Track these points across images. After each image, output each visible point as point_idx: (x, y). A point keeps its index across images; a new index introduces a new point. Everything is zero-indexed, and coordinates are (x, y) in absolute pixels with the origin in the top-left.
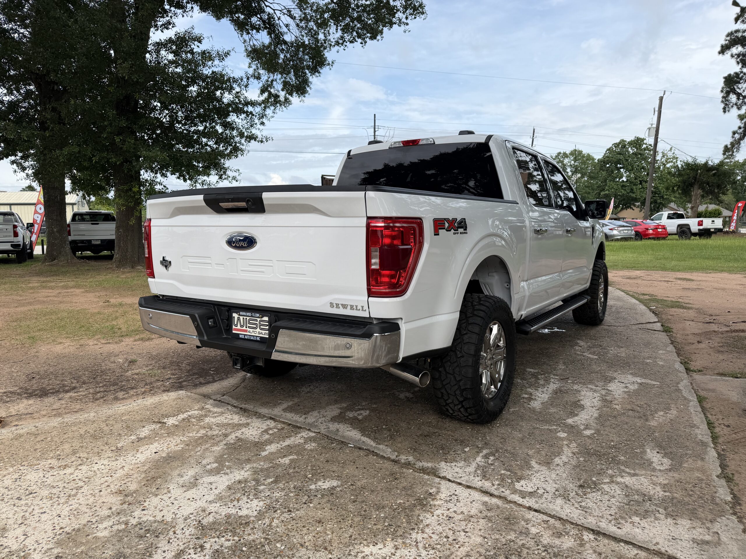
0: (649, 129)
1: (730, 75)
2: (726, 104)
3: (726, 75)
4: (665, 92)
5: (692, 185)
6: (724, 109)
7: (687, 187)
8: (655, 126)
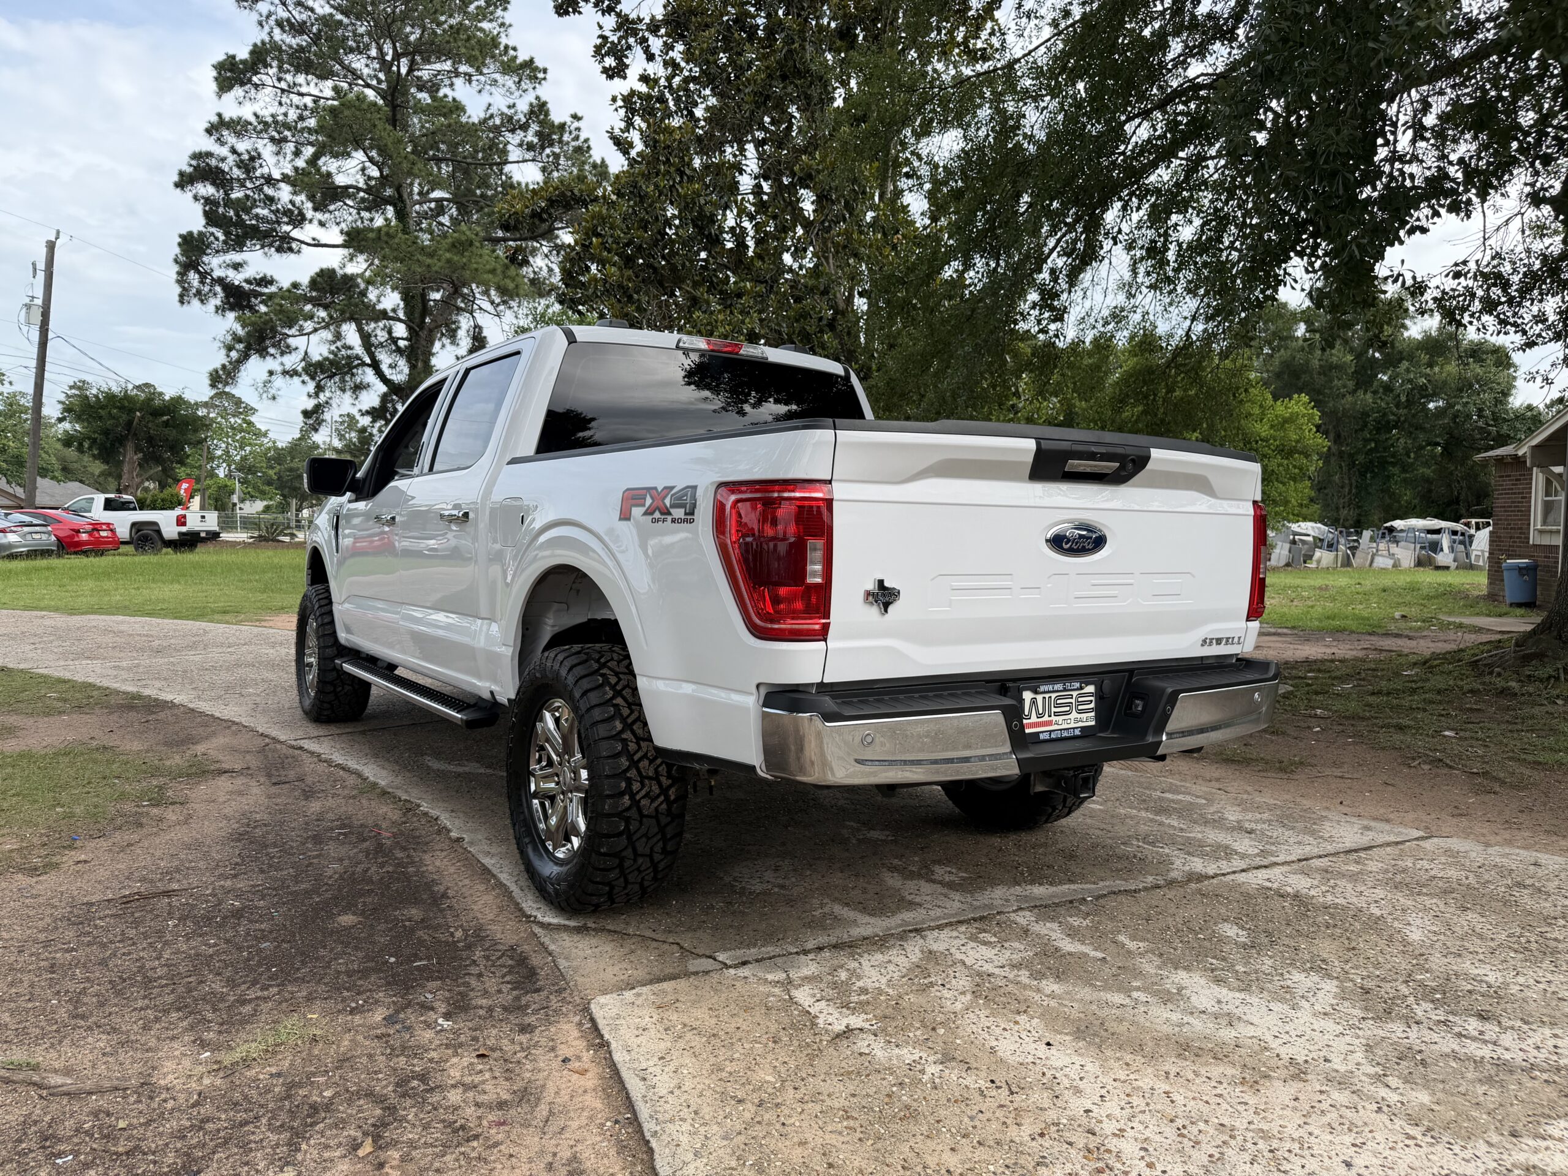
0: (28, 307)
1: (190, 233)
2: (184, 289)
3: (184, 232)
4: (58, 232)
5: (121, 441)
6: (181, 296)
7: (112, 445)
8: (39, 302)
